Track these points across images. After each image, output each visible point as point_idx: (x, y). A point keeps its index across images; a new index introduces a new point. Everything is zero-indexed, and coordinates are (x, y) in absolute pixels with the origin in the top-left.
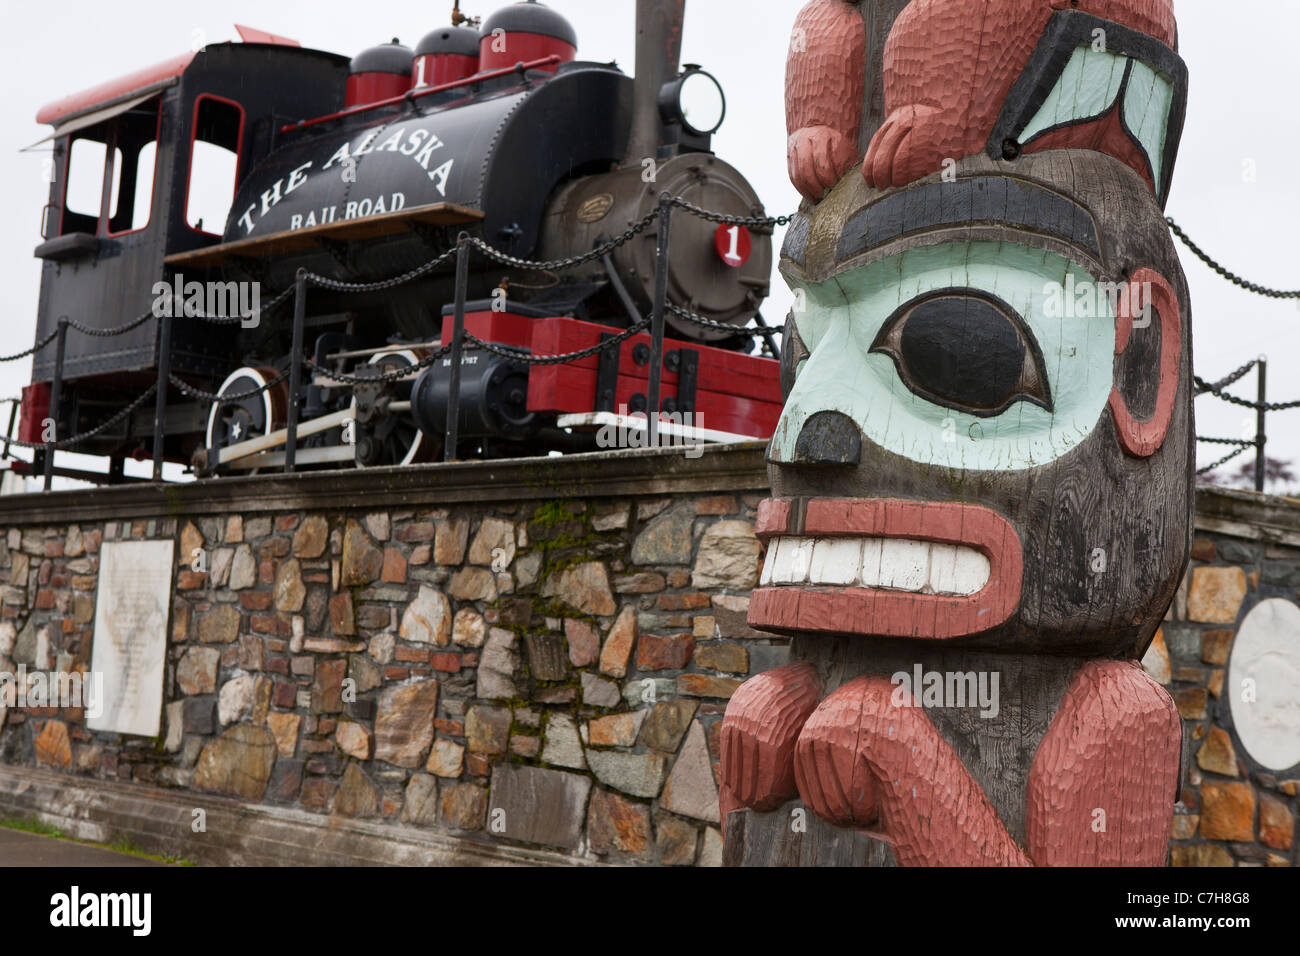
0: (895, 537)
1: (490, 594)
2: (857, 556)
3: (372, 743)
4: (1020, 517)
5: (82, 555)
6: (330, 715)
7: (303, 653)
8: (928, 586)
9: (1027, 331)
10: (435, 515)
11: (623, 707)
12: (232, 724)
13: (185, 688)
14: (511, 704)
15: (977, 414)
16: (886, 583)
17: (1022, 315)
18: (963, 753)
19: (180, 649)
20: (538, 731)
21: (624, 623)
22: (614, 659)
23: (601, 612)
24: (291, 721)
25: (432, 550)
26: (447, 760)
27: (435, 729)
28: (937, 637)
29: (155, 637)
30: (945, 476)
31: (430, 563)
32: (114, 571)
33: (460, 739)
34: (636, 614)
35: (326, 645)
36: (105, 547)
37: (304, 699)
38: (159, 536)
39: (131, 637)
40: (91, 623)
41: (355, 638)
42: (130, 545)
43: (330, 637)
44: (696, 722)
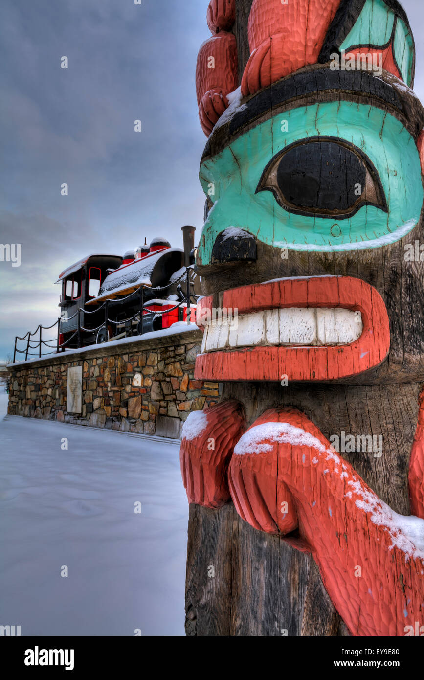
0: (288, 306)
1: (152, 373)
2: (261, 323)
3: (127, 412)
4: (378, 283)
5: (64, 371)
6: (117, 406)
7: (111, 391)
8: (317, 340)
9: (365, 158)
10: (139, 354)
11: (187, 400)
12: (97, 409)
13: (86, 401)
14: (160, 401)
15: (335, 218)
16: (285, 340)
17: (360, 147)
18: (358, 467)
19: (85, 392)
20: (166, 407)
21: (186, 377)
22: (184, 388)
23: (180, 375)
24: (109, 408)
25: (138, 363)
26: (145, 415)
27: (142, 408)
28: (330, 377)
29: (79, 389)
30: (320, 259)
31: (138, 367)
32: (70, 375)
33: (148, 411)
34: (188, 375)
35: (116, 389)
36: (68, 369)
37: (112, 402)
38: (79, 365)
39: (74, 390)
40: (67, 387)
41: (122, 386)
42: (75, 368)
43: (116, 387)
44: (206, 403)
